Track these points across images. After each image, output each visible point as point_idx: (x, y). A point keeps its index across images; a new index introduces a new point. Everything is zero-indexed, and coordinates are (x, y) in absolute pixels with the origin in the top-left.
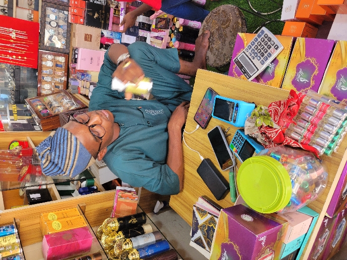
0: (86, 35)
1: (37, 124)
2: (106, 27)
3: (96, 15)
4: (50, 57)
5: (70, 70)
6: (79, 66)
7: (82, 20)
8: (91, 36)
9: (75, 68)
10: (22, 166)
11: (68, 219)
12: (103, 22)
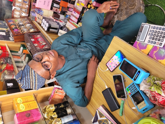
1: (11, 36)
5: (32, 6)
6: (37, 5)
9: (34, 5)
10: (3, 63)
11: (28, 103)
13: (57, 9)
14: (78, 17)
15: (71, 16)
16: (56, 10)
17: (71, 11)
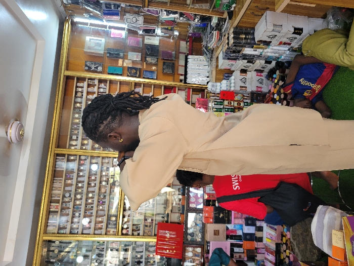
0: (214, 231)
2: (229, 222)
3: (221, 215)
4: (190, 249)
5: (205, 259)
7: (211, 220)
8: (218, 231)
12: (226, 219)
13: (240, 254)
14: (274, 262)
15: (265, 261)
16: (240, 257)
17: (263, 252)
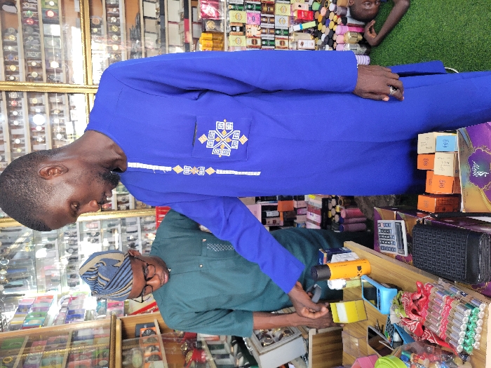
10: (188, 351)
13: (274, 219)
15: (307, 222)
16: (274, 222)
17: (304, 213)
